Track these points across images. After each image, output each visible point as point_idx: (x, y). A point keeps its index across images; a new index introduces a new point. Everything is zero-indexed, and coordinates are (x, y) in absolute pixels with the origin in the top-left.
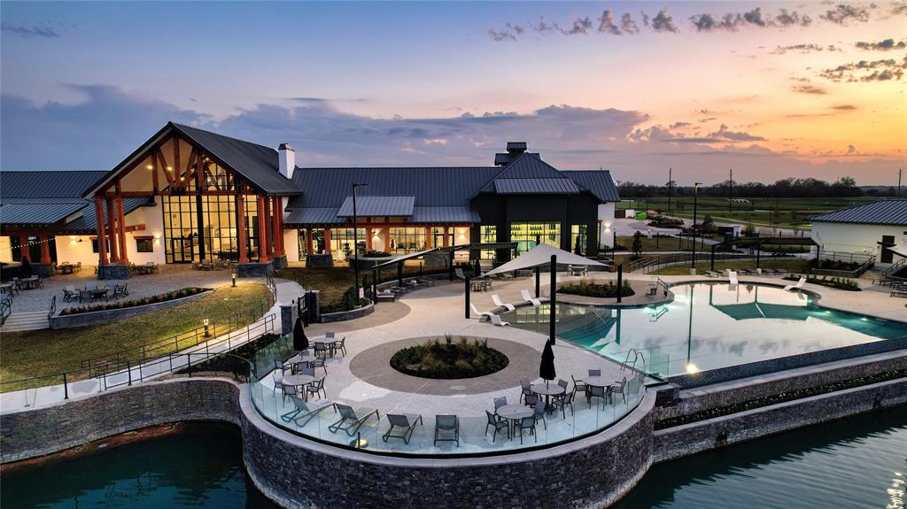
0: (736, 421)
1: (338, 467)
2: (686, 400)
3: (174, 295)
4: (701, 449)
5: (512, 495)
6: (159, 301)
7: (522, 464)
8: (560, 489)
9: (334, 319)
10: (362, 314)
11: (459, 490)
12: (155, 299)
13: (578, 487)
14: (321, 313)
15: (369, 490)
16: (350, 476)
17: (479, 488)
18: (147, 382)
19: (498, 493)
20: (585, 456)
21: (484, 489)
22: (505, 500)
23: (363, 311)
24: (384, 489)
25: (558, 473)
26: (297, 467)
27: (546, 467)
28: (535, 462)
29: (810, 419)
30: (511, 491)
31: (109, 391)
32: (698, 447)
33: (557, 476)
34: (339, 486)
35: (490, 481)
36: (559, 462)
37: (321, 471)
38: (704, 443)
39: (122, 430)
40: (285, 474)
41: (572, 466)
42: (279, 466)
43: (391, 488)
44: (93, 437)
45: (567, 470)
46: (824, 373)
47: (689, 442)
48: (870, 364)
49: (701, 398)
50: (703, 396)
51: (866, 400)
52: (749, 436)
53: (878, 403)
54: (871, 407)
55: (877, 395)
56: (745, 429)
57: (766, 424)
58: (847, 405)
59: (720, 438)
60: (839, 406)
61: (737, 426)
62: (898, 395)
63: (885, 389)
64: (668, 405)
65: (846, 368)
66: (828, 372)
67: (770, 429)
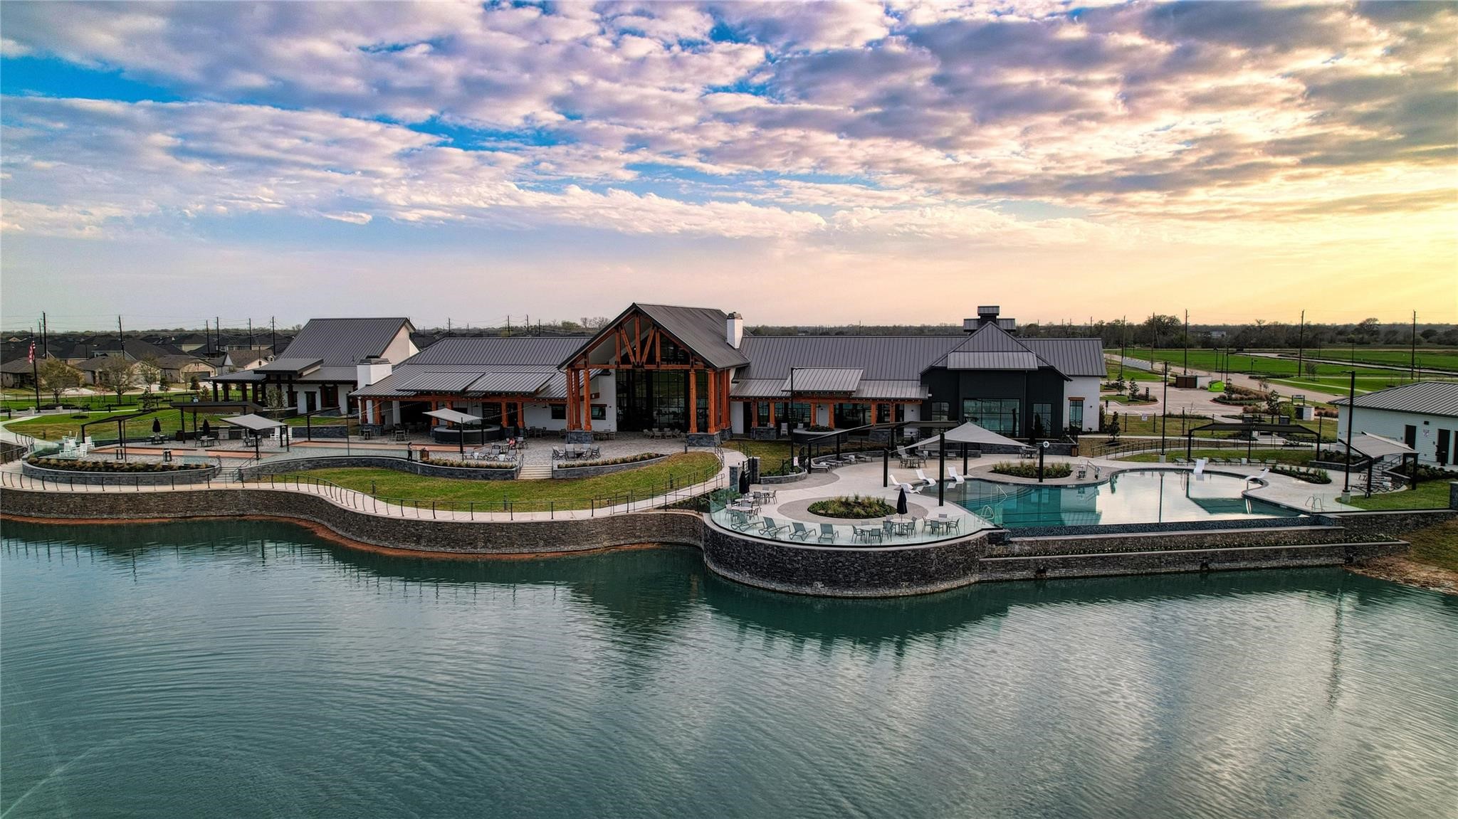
0: (1054, 560)
1: (762, 549)
2: (1015, 543)
3: (639, 458)
4: (1020, 578)
5: (860, 571)
6: (627, 462)
8: (892, 572)
9: (771, 482)
10: (795, 479)
11: (829, 564)
12: (624, 461)
13: (905, 573)
14: (761, 475)
15: (779, 562)
16: (769, 554)
17: (840, 564)
18: (637, 512)
22: (856, 573)
23: (796, 477)
24: (788, 561)
26: (739, 552)
27: (882, 556)
30: (859, 568)
31: (615, 515)
32: (1018, 575)
34: (763, 561)
36: (891, 555)
37: (754, 552)
38: (1025, 573)
39: (622, 542)
40: (732, 557)
41: (900, 559)
42: (729, 553)
43: (791, 561)
44: (606, 544)
45: (897, 561)
46: (1157, 537)
47: (1011, 570)
48: (1209, 535)
49: (1030, 543)
50: (1032, 542)
51: (1192, 561)
52: (1067, 575)
53: (1206, 565)
54: (1198, 568)
55: (1204, 558)
56: (1063, 568)
57: (1084, 567)
58: (1170, 563)
59: (1040, 571)
60: (1161, 562)
61: (1055, 565)
62: (1229, 561)
63: (1213, 554)
64: (1000, 545)
65: (1182, 535)
66: (1161, 537)
67: (1088, 572)
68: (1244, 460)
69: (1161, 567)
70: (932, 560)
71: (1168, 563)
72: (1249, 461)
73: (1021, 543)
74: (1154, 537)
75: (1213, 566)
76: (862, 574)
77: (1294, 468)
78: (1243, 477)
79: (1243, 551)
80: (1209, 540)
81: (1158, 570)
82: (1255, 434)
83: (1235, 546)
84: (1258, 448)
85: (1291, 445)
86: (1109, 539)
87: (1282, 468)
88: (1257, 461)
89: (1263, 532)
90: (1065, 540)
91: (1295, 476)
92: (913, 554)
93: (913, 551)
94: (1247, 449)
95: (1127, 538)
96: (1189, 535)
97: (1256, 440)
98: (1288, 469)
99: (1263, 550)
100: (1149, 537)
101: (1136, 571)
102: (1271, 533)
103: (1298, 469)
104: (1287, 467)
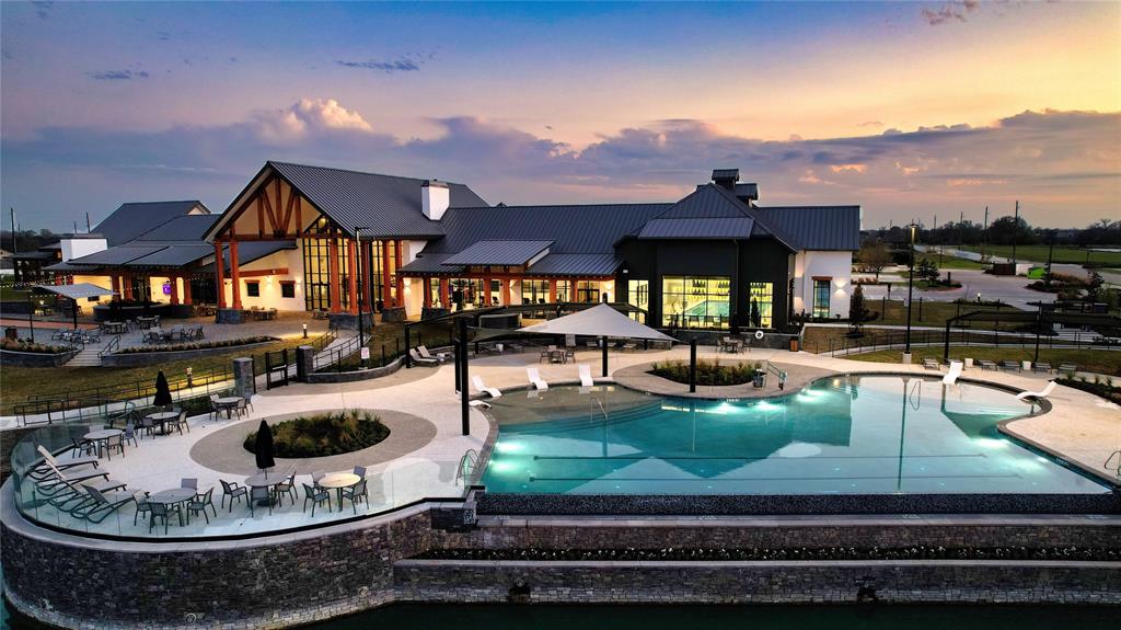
0: (545, 571)
2: (486, 528)
4: (481, 600)
5: (103, 588)
7: (112, 553)
8: (162, 593)
11: (56, 569)
15: (6, 552)
17: (70, 571)
19: (89, 581)
20: (199, 561)
21: (76, 572)
22: (96, 590)
24: (11, 553)
25: (156, 574)
27: (139, 562)
28: (127, 555)
29: (705, 595)
30: (101, 582)
32: (474, 595)
33: (155, 577)
35: (81, 565)
36: (158, 560)
38: (487, 591)
41: (178, 569)
45: (172, 572)
46: (774, 529)
47: (459, 585)
48: (887, 528)
49: (514, 530)
50: (518, 528)
51: (839, 584)
52: (575, 599)
53: (870, 592)
54: (852, 597)
55: (865, 579)
56: (564, 585)
57: (609, 586)
58: (791, 585)
59: (515, 590)
60: (771, 584)
61: (549, 579)
62: (921, 587)
63: (886, 571)
64: (455, 530)
65: (829, 527)
66: (784, 530)
67: (617, 596)
68: (1027, 365)
69: (773, 593)
70: (254, 574)
71: (787, 586)
72: (1033, 366)
73: (496, 531)
74: (768, 529)
75: (887, 594)
76: (107, 594)
77: (1103, 379)
78: (1016, 391)
79: (952, 568)
80: (884, 540)
81: (766, 599)
82: (1057, 327)
83: (938, 556)
84: (1054, 347)
85: (1106, 343)
86: (673, 529)
87: (1083, 380)
88: (1047, 366)
89: (1003, 526)
90: (585, 529)
91: (1102, 395)
92: (205, 561)
93: (206, 553)
94: (1034, 346)
95: (711, 529)
96: (842, 528)
97: (1057, 335)
98: (1093, 381)
99: (997, 568)
100: (758, 529)
101: (718, 599)
102: (1021, 529)
103: (1109, 382)
104: (1091, 378)
